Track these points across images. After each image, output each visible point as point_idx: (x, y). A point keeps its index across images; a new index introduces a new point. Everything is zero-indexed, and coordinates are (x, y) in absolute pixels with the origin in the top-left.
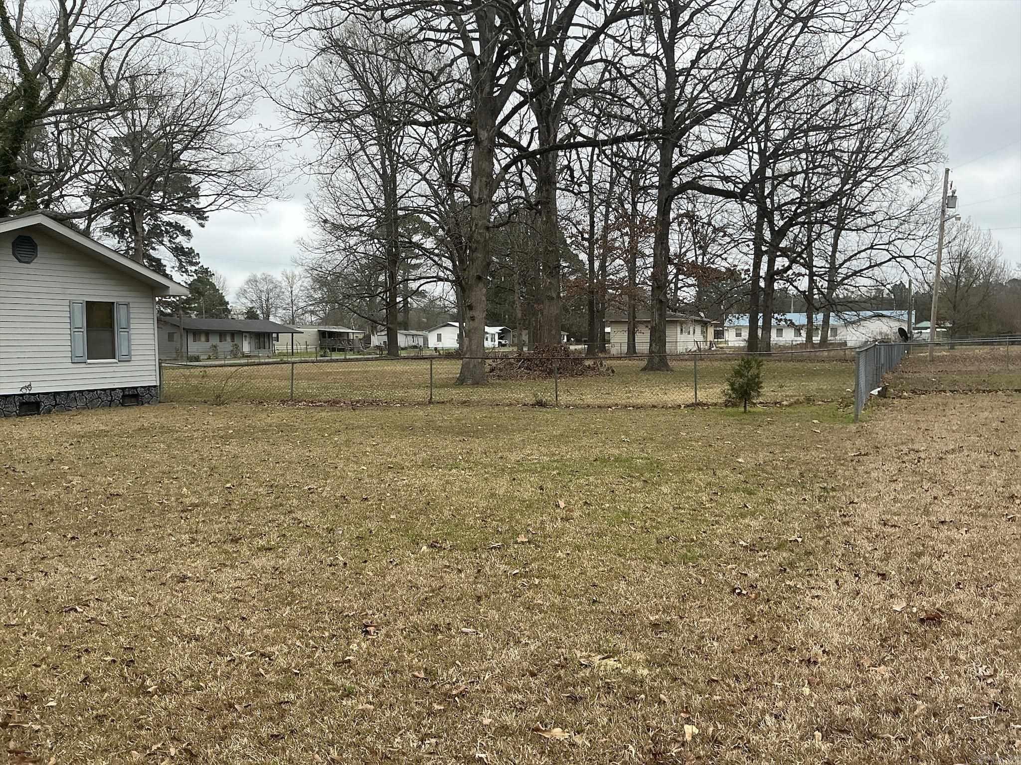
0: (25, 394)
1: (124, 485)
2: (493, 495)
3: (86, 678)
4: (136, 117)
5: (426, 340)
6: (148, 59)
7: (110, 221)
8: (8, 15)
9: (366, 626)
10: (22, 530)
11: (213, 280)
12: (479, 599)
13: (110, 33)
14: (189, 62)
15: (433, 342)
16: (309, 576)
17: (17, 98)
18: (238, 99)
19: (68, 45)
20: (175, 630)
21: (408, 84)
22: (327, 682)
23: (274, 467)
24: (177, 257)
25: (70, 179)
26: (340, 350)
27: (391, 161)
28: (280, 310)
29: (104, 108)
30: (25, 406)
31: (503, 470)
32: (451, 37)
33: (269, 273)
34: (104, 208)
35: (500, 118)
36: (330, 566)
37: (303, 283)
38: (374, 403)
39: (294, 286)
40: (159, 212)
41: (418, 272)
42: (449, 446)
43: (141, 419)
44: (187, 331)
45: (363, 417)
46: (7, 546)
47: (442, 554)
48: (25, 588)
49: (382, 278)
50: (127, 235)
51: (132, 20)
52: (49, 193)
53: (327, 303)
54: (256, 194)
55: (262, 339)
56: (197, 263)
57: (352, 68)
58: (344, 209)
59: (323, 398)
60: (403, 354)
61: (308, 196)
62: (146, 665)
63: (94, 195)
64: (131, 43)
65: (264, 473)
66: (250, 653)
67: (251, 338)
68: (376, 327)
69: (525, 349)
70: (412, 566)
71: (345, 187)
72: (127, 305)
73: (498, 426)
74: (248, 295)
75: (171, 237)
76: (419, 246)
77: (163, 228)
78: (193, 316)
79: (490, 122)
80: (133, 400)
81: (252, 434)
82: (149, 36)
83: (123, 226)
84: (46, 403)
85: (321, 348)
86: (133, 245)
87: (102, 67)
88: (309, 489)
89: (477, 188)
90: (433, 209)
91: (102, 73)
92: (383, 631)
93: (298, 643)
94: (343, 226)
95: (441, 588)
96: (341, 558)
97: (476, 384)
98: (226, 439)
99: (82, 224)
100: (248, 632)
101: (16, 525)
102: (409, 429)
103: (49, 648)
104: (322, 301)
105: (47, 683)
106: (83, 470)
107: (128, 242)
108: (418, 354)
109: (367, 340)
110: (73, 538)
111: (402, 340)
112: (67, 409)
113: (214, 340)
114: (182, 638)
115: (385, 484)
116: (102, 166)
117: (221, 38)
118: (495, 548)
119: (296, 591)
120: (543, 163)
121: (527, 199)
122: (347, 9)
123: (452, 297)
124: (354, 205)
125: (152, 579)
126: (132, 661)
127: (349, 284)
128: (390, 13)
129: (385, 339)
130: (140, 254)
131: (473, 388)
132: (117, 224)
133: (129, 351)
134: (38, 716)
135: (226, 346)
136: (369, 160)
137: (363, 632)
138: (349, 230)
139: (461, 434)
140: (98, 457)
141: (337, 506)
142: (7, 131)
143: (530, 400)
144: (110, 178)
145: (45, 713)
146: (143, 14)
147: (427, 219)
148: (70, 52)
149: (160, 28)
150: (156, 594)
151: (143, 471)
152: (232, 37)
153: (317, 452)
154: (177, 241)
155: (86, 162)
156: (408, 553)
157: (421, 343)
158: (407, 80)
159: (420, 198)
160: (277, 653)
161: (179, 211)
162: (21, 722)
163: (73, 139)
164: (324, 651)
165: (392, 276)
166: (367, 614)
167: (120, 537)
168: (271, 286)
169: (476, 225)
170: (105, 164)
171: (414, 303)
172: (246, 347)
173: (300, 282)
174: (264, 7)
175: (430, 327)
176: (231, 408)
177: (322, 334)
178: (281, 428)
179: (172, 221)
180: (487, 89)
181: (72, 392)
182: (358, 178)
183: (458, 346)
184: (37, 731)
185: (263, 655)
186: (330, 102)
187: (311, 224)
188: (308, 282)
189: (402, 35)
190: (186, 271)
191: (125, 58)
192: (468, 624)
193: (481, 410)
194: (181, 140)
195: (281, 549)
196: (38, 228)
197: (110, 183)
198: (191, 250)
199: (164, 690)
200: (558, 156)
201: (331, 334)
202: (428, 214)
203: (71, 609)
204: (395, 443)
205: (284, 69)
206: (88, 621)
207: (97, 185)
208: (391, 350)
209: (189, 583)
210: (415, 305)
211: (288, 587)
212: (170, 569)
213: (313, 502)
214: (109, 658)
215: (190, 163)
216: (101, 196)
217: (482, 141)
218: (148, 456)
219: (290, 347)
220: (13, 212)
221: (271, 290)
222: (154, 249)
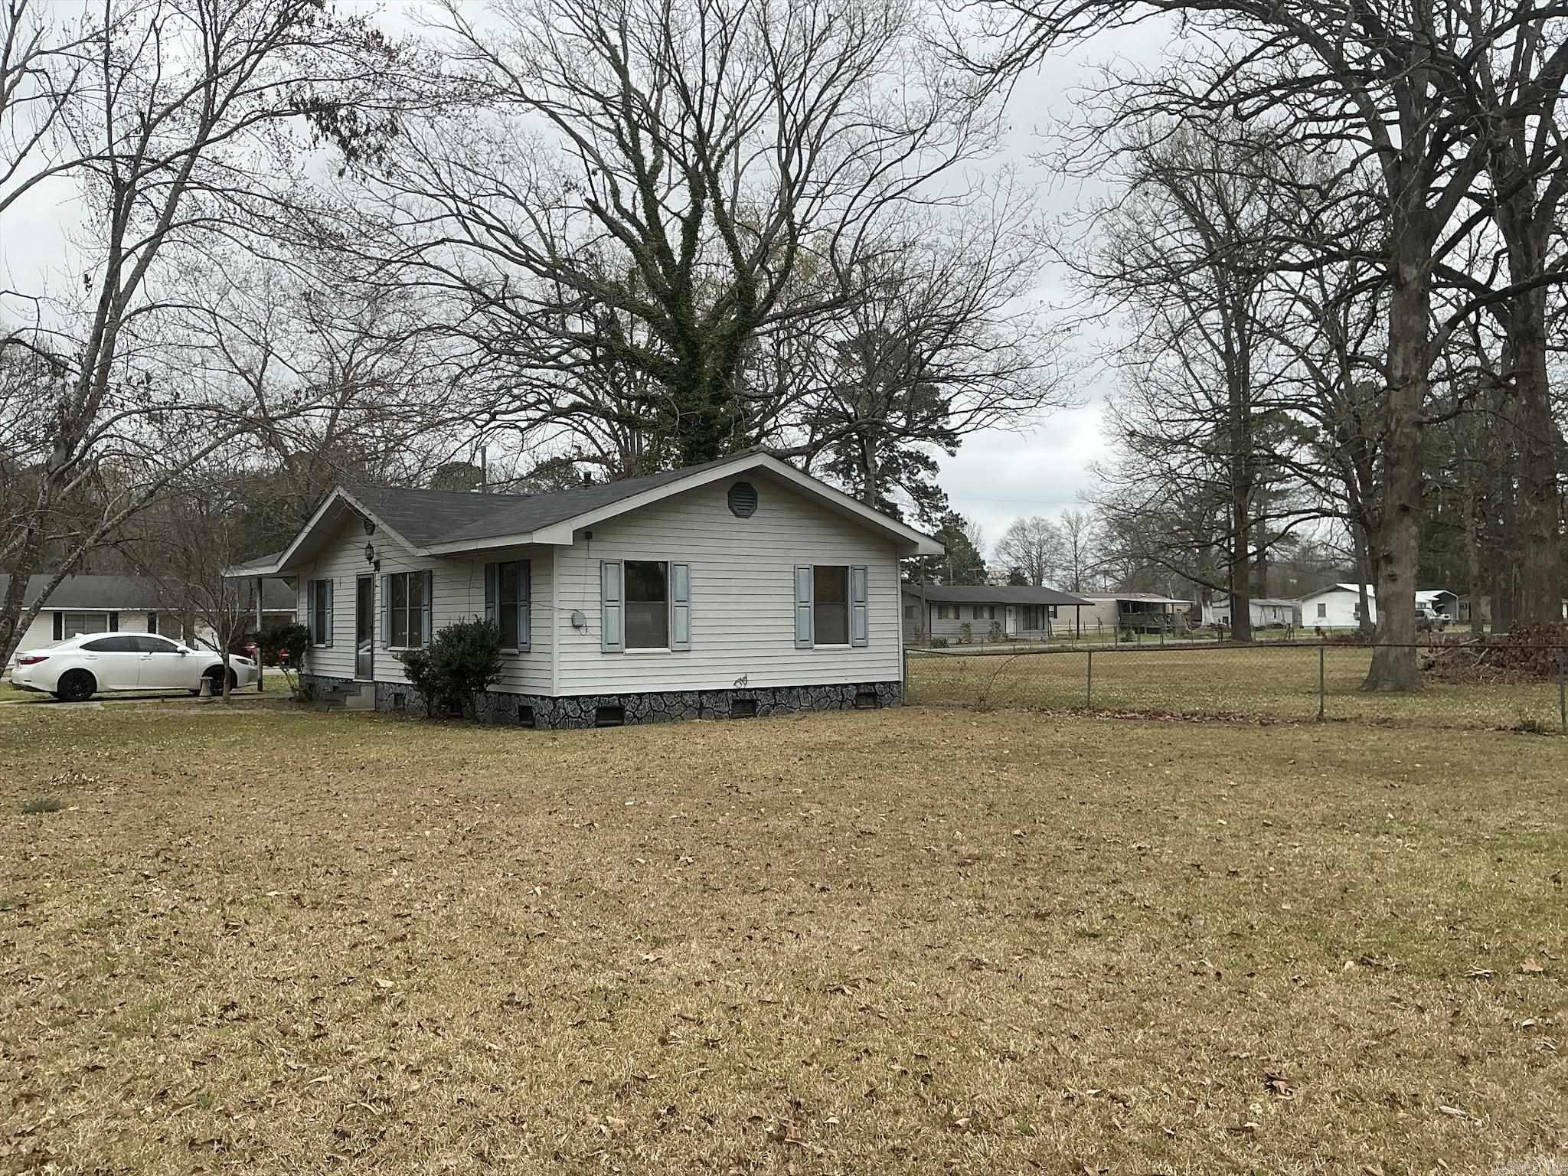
0: (740, 689)
1: (876, 820)
2: (1463, 885)
3: (871, 1091)
4: (870, 312)
5: (1297, 614)
6: (889, 231)
7: (834, 456)
8: (723, 197)
9: (1271, 1079)
10: (759, 871)
11: (966, 531)
12: (1464, 1060)
13: (842, 201)
14: (944, 227)
15: (1309, 616)
16: (1162, 986)
17: (730, 303)
18: (1013, 268)
19: (791, 224)
20: (980, 1039)
21: (1270, 208)
22: (1221, 1157)
23: (1079, 812)
24: (918, 500)
25: (787, 402)
26: (1151, 631)
27: (1240, 331)
28: (1059, 572)
29: (830, 306)
30: (740, 706)
31: (1475, 842)
32: (1347, 125)
33: (1045, 518)
34: (828, 438)
35: (1440, 241)
36: (1195, 974)
37: (1093, 528)
38: (1222, 717)
39: (1080, 535)
40: (896, 438)
41: (1283, 504)
42: (1366, 795)
43: (884, 729)
44: (931, 604)
45: (1208, 738)
46: (744, 892)
47: (1383, 976)
48: (774, 952)
49: (1220, 516)
50: (855, 474)
51: (871, 179)
52: (760, 424)
53: (1130, 558)
54: (1034, 403)
55: (1033, 614)
56: (945, 508)
57: (1181, 196)
58: (1161, 413)
59: (1137, 706)
60: (1259, 637)
61: (1106, 398)
62: (949, 1086)
63: (814, 421)
64: (868, 212)
65: (1066, 818)
66: (1094, 1092)
67: (1017, 613)
68: (1210, 594)
69: (1487, 629)
70: (1333, 991)
71: (1164, 378)
72: (865, 569)
73: (1453, 765)
74: (1012, 550)
75: (911, 473)
76: (1286, 461)
77: (900, 461)
78: (937, 582)
79: (1421, 251)
80: (870, 700)
81: (1038, 757)
82: (892, 197)
83: (849, 461)
84: (764, 701)
85: (1123, 628)
86: (862, 487)
87: (833, 247)
88: (1139, 848)
89: (1399, 360)
90: (1314, 399)
91: (832, 256)
92: (1302, 1090)
93: (1165, 1089)
94: (1160, 438)
95: (1389, 1033)
96: (1210, 965)
97: (1400, 689)
98: (1000, 761)
99: (799, 462)
100: (1085, 1059)
101: (751, 866)
102: (1288, 763)
103: (818, 1041)
104: (1122, 554)
105: (821, 1089)
106: (821, 795)
107: (855, 484)
108: (1286, 638)
109: (1195, 615)
110: (823, 889)
111: (1257, 615)
112: (789, 710)
113: (966, 617)
114: (993, 1052)
115: (1263, 851)
116: (826, 382)
117: (989, 187)
118: (1480, 977)
119: (1147, 1005)
120: (1519, 308)
121: (1486, 367)
122: (1178, 112)
123: (1347, 542)
124: (1179, 405)
125: (936, 959)
126: (930, 1076)
127: (1166, 527)
128: (1248, 105)
129: (1227, 613)
130: (872, 498)
131: (1396, 696)
132: (842, 459)
133: (866, 635)
134: (818, 1135)
135: (982, 625)
136: (1204, 332)
137: (1267, 1087)
138: (1169, 444)
139: (1383, 775)
140: (836, 778)
141: (1188, 881)
142: (718, 346)
143: (1512, 720)
144: (836, 398)
145: (826, 1129)
146: (884, 169)
147: (1303, 417)
148: (793, 234)
149: (906, 184)
150: (945, 982)
151: (897, 801)
152: (1005, 181)
153: (1139, 792)
154: (918, 477)
155: (806, 379)
156: (1322, 969)
157: (1289, 618)
158: (1268, 203)
159: (1289, 384)
160: (1134, 1099)
161: (922, 437)
162: (801, 1140)
163: (790, 350)
164: (1208, 1107)
165: (1241, 513)
166: (1269, 1060)
167: (882, 894)
168: (1045, 536)
169: (1398, 421)
170: (829, 379)
171: (1276, 553)
172: (1011, 627)
173: (1089, 527)
174: (1054, 131)
175: (1306, 591)
176: (1000, 716)
177: (1123, 606)
178: (1078, 750)
179: (912, 450)
180: (1415, 199)
181: (795, 687)
182: (1186, 364)
183: (1358, 624)
184: (820, 1156)
185: (1113, 1098)
186: (1144, 253)
187: (1109, 440)
188: (1100, 527)
189: (1266, 135)
190: (929, 520)
191: (861, 233)
192: (1452, 1101)
193: (1416, 737)
194: (929, 337)
195: (1111, 938)
196: (759, 472)
197: (836, 404)
198: (937, 490)
199: (978, 1126)
200: (1547, 292)
201: (1137, 606)
202: (1303, 409)
203: (837, 990)
204: (1267, 784)
205: (1083, 216)
206: (861, 1010)
207: (819, 408)
208: (1239, 631)
209: (985, 971)
210: (1277, 557)
211: (1133, 999)
212: (957, 949)
213: (1148, 869)
214: (897, 1067)
215: (940, 367)
216: (823, 423)
217: (1407, 284)
218: (902, 782)
219: (1074, 627)
220: (724, 452)
221: (1045, 542)
222: (888, 490)
